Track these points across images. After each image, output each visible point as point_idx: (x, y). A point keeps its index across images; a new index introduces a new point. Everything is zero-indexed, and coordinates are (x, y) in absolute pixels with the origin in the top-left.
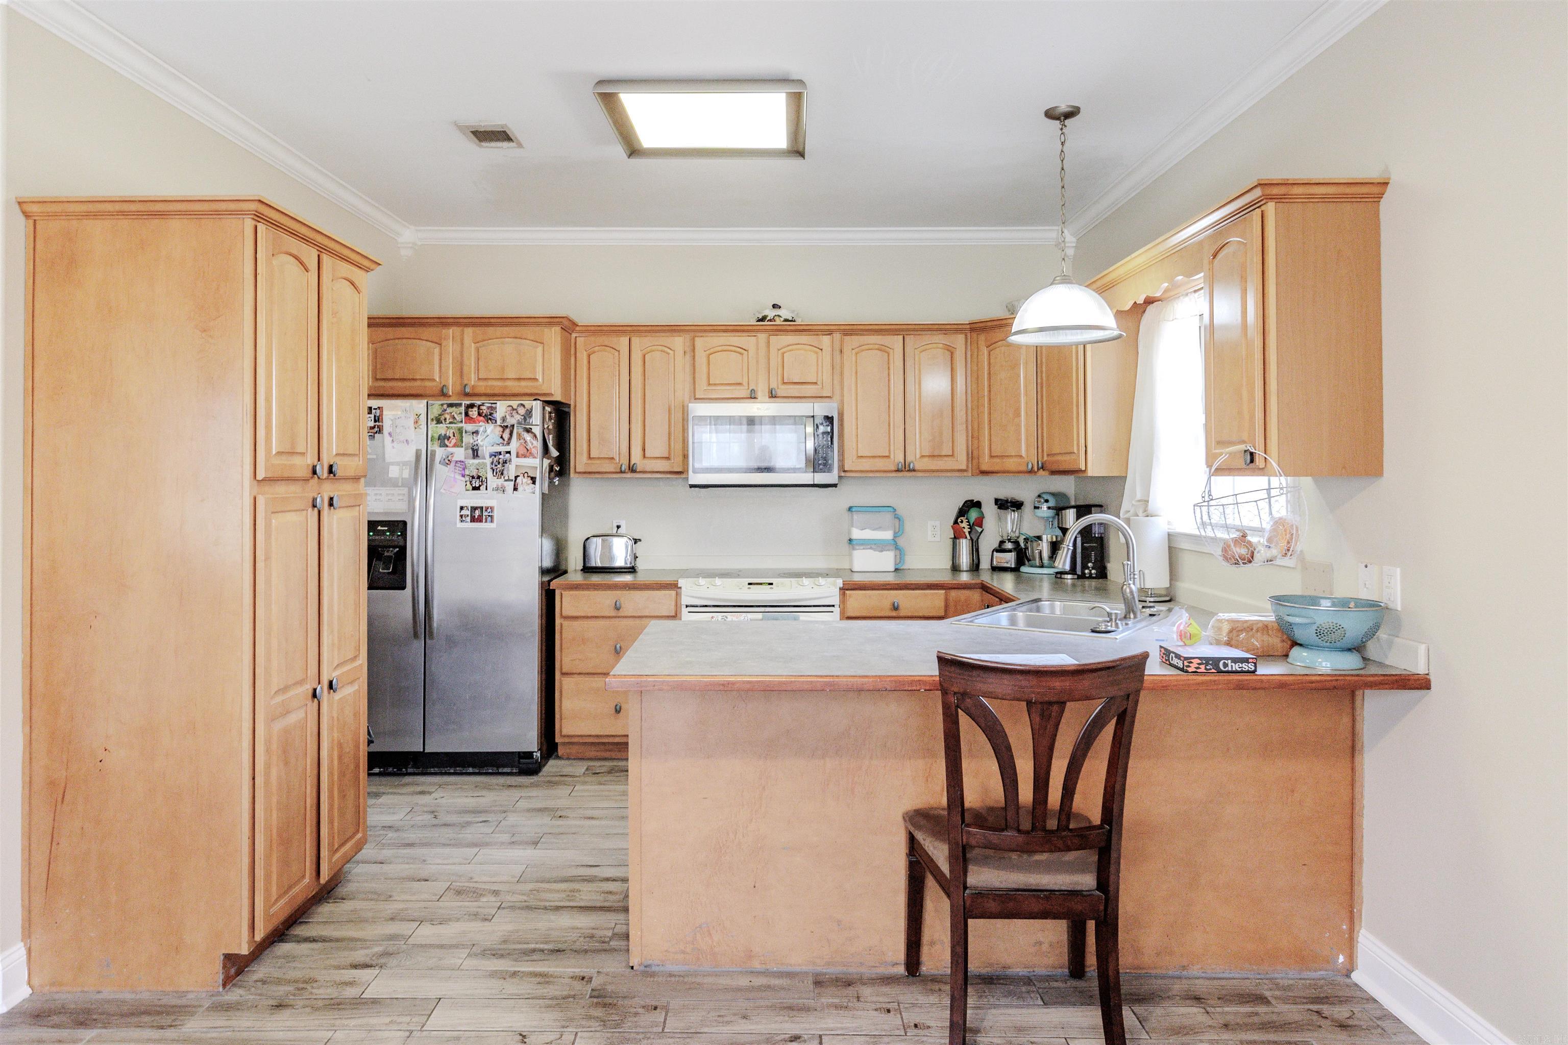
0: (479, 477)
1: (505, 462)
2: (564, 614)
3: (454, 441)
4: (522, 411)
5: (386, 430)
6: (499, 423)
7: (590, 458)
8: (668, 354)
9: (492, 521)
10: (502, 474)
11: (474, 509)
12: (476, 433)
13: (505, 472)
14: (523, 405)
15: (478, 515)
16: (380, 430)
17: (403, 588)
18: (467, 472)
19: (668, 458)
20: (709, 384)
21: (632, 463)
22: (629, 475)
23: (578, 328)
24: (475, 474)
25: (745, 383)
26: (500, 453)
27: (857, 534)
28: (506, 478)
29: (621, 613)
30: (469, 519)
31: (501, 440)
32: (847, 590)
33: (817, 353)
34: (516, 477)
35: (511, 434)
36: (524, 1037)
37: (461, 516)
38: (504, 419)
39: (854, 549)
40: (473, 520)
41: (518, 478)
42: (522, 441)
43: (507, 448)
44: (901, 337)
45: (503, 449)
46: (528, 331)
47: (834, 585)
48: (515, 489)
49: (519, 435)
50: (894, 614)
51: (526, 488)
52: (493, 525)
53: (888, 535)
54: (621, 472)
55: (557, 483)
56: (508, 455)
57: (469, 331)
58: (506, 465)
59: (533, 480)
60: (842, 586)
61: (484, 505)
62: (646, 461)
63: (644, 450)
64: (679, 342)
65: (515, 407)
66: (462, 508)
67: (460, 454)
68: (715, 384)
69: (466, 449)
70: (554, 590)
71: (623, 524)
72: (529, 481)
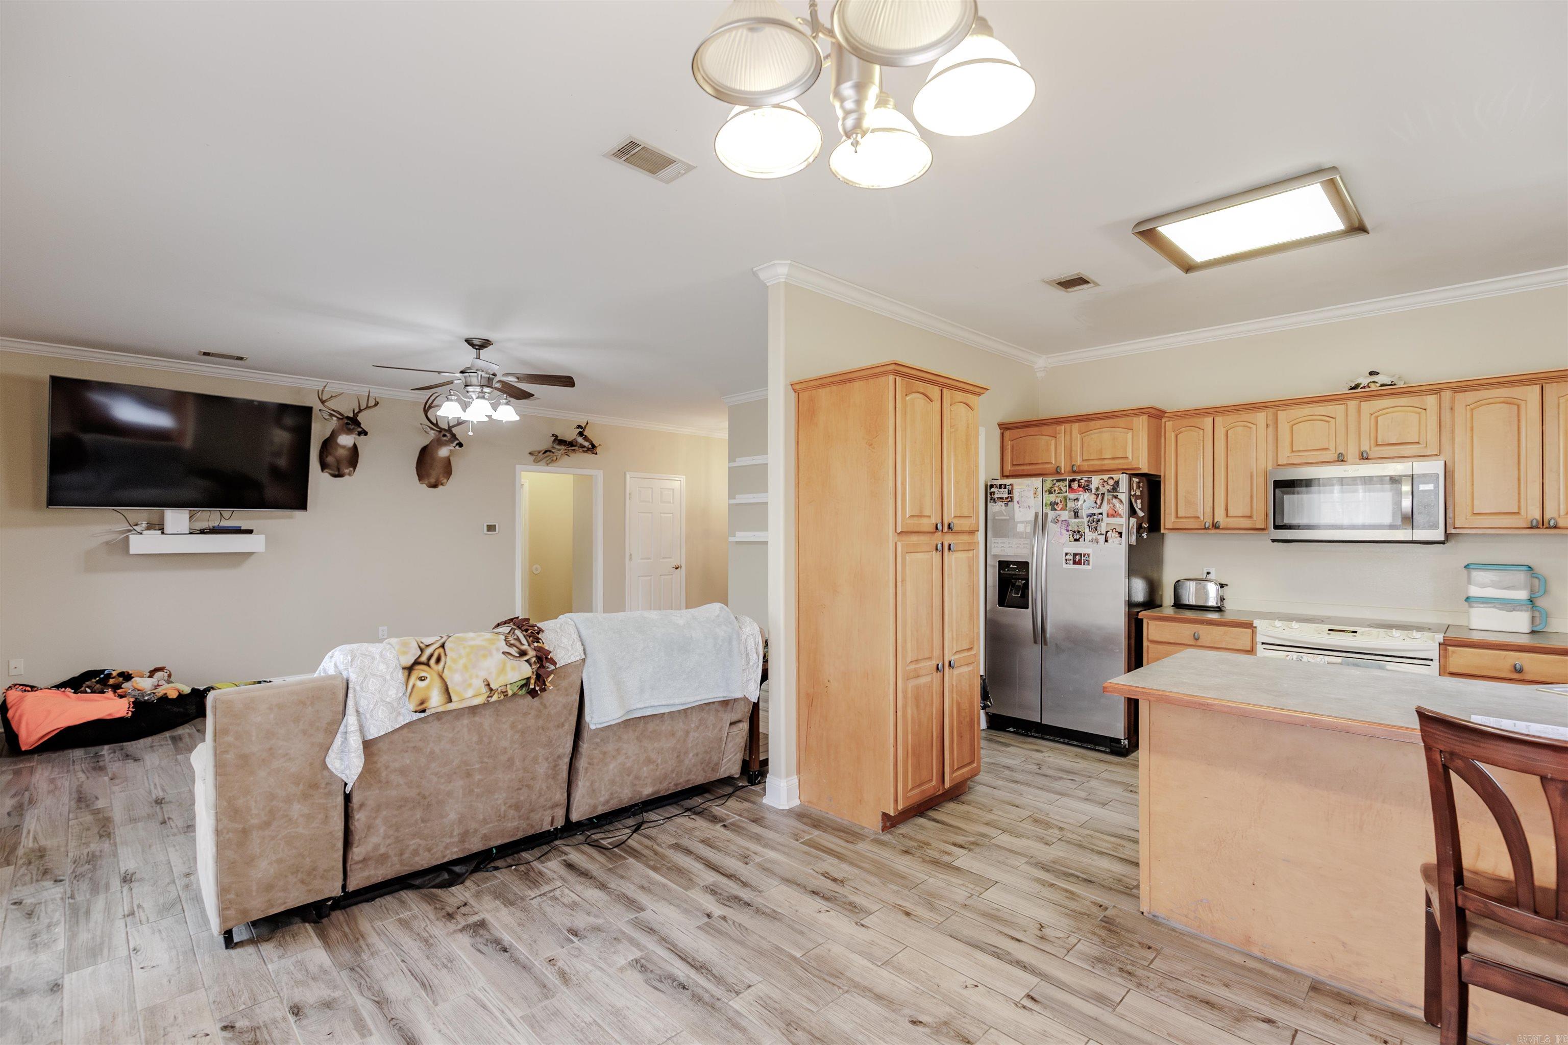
0: (1079, 532)
1: (1098, 521)
2: (1150, 638)
3: (1060, 506)
4: (1111, 482)
5: (1015, 500)
6: (1093, 491)
7: (1177, 517)
8: (1250, 428)
9: (1088, 564)
10: (1096, 530)
11: (1075, 555)
12: (1077, 499)
13: (1098, 528)
14: (1112, 478)
15: (1078, 559)
16: (1012, 500)
17: (1027, 608)
18: (1070, 528)
19: (1250, 517)
20: (1293, 451)
21: (1215, 521)
22: (1214, 531)
23: (1166, 415)
24: (1076, 529)
25: (1332, 447)
26: (1095, 515)
27: (1474, 591)
28: (1100, 533)
29: (1199, 643)
30: (1071, 562)
31: (1095, 505)
32: (1450, 645)
33: (1419, 413)
34: (1107, 532)
35: (1102, 500)
36: (1042, 927)
37: (1066, 560)
38: (1097, 489)
39: (1470, 606)
40: (1075, 563)
41: (1109, 533)
42: (1111, 505)
43: (1100, 511)
44: (1537, 388)
45: (1097, 511)
46: (1121, 422)
47: (1433, 639)
48: (1106, 541)
49: (1109, 502)
50: (1516, 676)
51: (1115, 540)
52: (1089, 567)
53: (1522, 595)
54: (1205, 529)
55: (1145, 537)
56: (1101, 515)
57: (1076, 426)
58: (1099, 523)
59: (1120, 534)
60: (1442, 641)
61: (1083, 552)
62: (1229, 520)
63: (1227, 510)
64: (1261, 417)
65: (1106, 480)
66: (1067, 554)
67: (1065, 515)
68: (1299, 451)
69: (1069, 512)
70: (1142, 620)
71: (1212, 571)
72: (1118, 535)
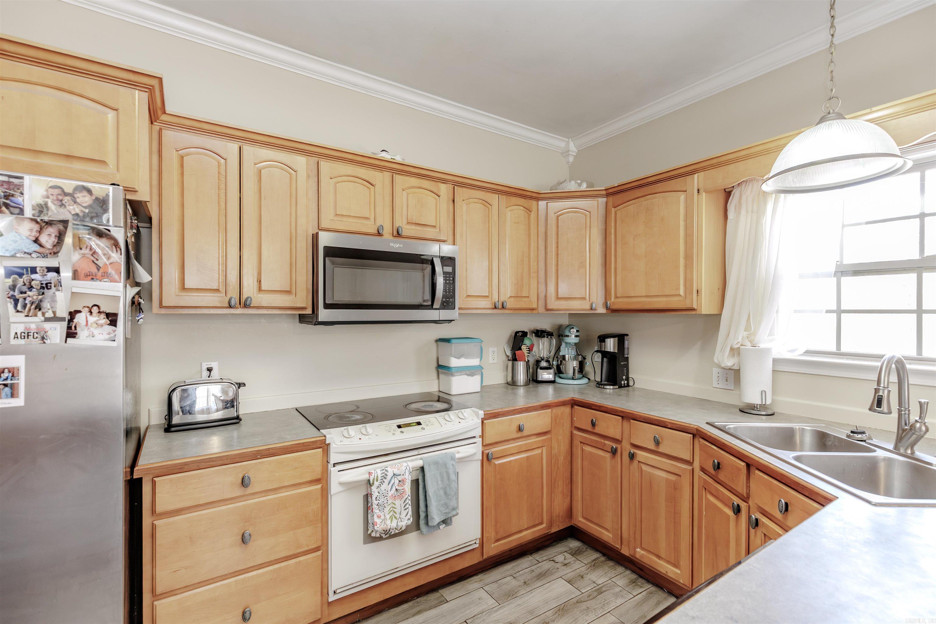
1: (47, 286)
2: (158, 510)
4: (85, 199)
6: (28, 212)
7: (183, 288)
8: (288, 174)
9: (12, 396)
10: (39, 307)
13: (46, 305)
14: (89, 191)
19: (289, 292)
20: (337, 215)
21: (244, 296)
22: (239, 311)
25: (372, 217)
26: (34, 270)
28: (49, 314)
29: (250, 490)
31: (36, 247)
32: (487, 419)
33: (435, 199)
34: (72, 315)
35: (61, 237)
41: (78, 316)
42: (87, 251)
43: (52, 262)
44: (497, 196)
45: (40, 263)
46: (85, 85)
47: (478, 415)
49: (79, 243)
50: (519, 435)
51: (96, 332)
52: (16, 402)
53: (474, 362)
54: (230, 307)
55: (140, 322)
56: (54, 274)
59: (112, 318)
60: (483, 417)
62: (260, 295)
63: (260, 282)
64: (301, 164)
65: (69, 190)
70: (140, 480)
71: (214, 365)
72: (103, 320)
